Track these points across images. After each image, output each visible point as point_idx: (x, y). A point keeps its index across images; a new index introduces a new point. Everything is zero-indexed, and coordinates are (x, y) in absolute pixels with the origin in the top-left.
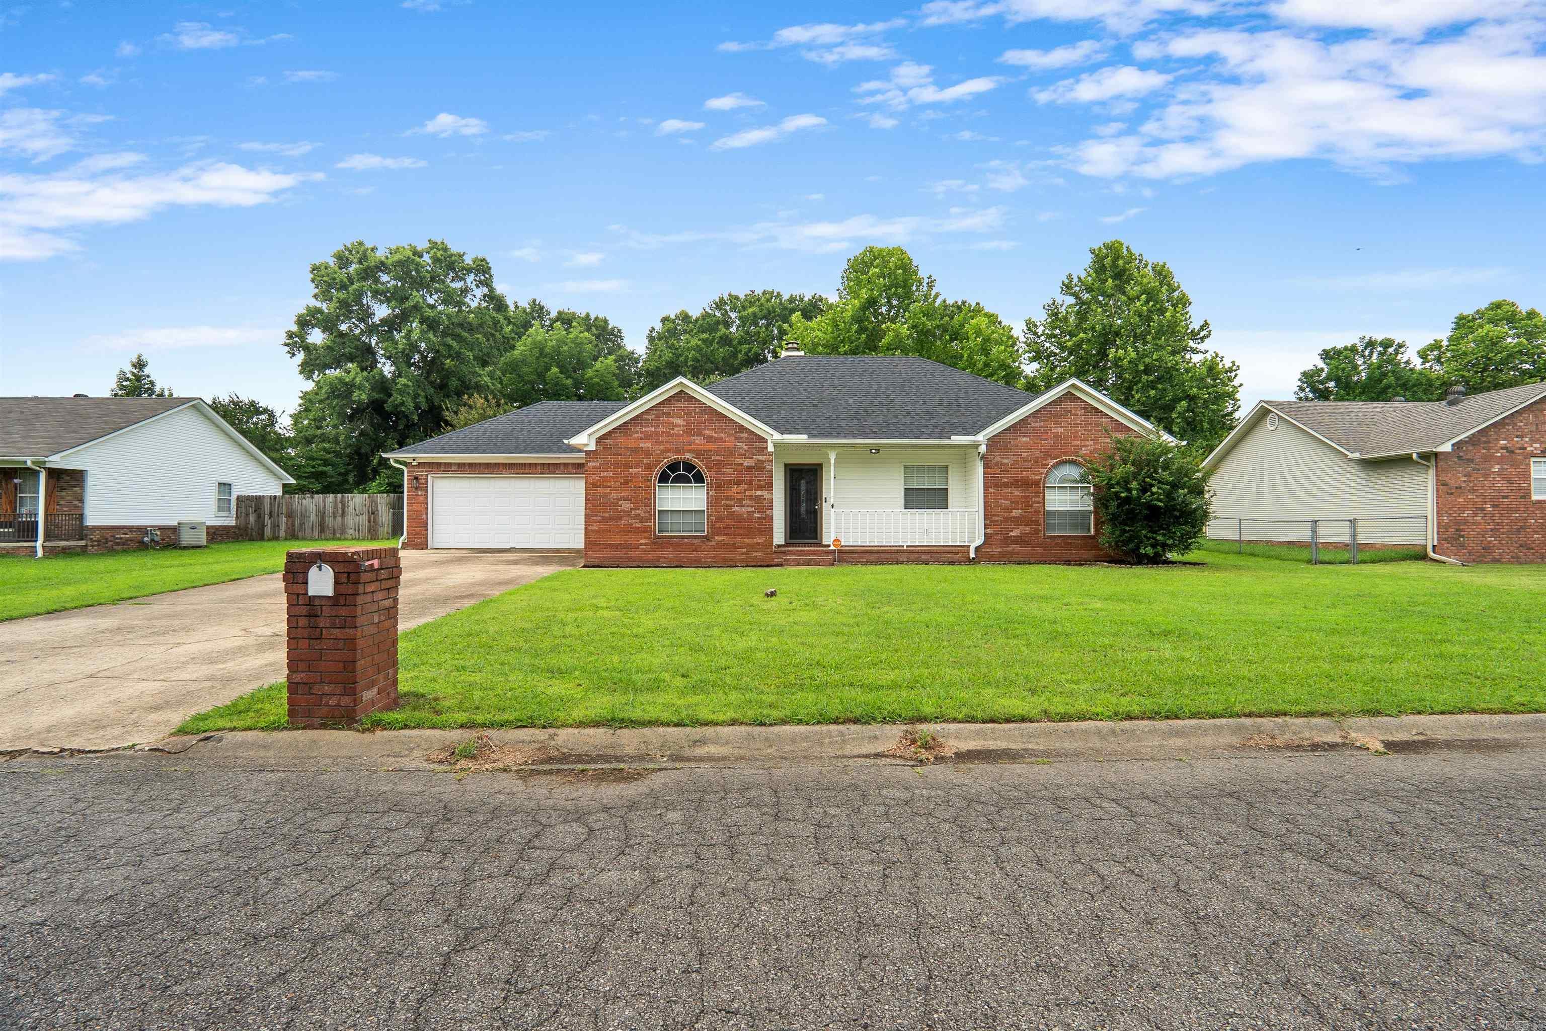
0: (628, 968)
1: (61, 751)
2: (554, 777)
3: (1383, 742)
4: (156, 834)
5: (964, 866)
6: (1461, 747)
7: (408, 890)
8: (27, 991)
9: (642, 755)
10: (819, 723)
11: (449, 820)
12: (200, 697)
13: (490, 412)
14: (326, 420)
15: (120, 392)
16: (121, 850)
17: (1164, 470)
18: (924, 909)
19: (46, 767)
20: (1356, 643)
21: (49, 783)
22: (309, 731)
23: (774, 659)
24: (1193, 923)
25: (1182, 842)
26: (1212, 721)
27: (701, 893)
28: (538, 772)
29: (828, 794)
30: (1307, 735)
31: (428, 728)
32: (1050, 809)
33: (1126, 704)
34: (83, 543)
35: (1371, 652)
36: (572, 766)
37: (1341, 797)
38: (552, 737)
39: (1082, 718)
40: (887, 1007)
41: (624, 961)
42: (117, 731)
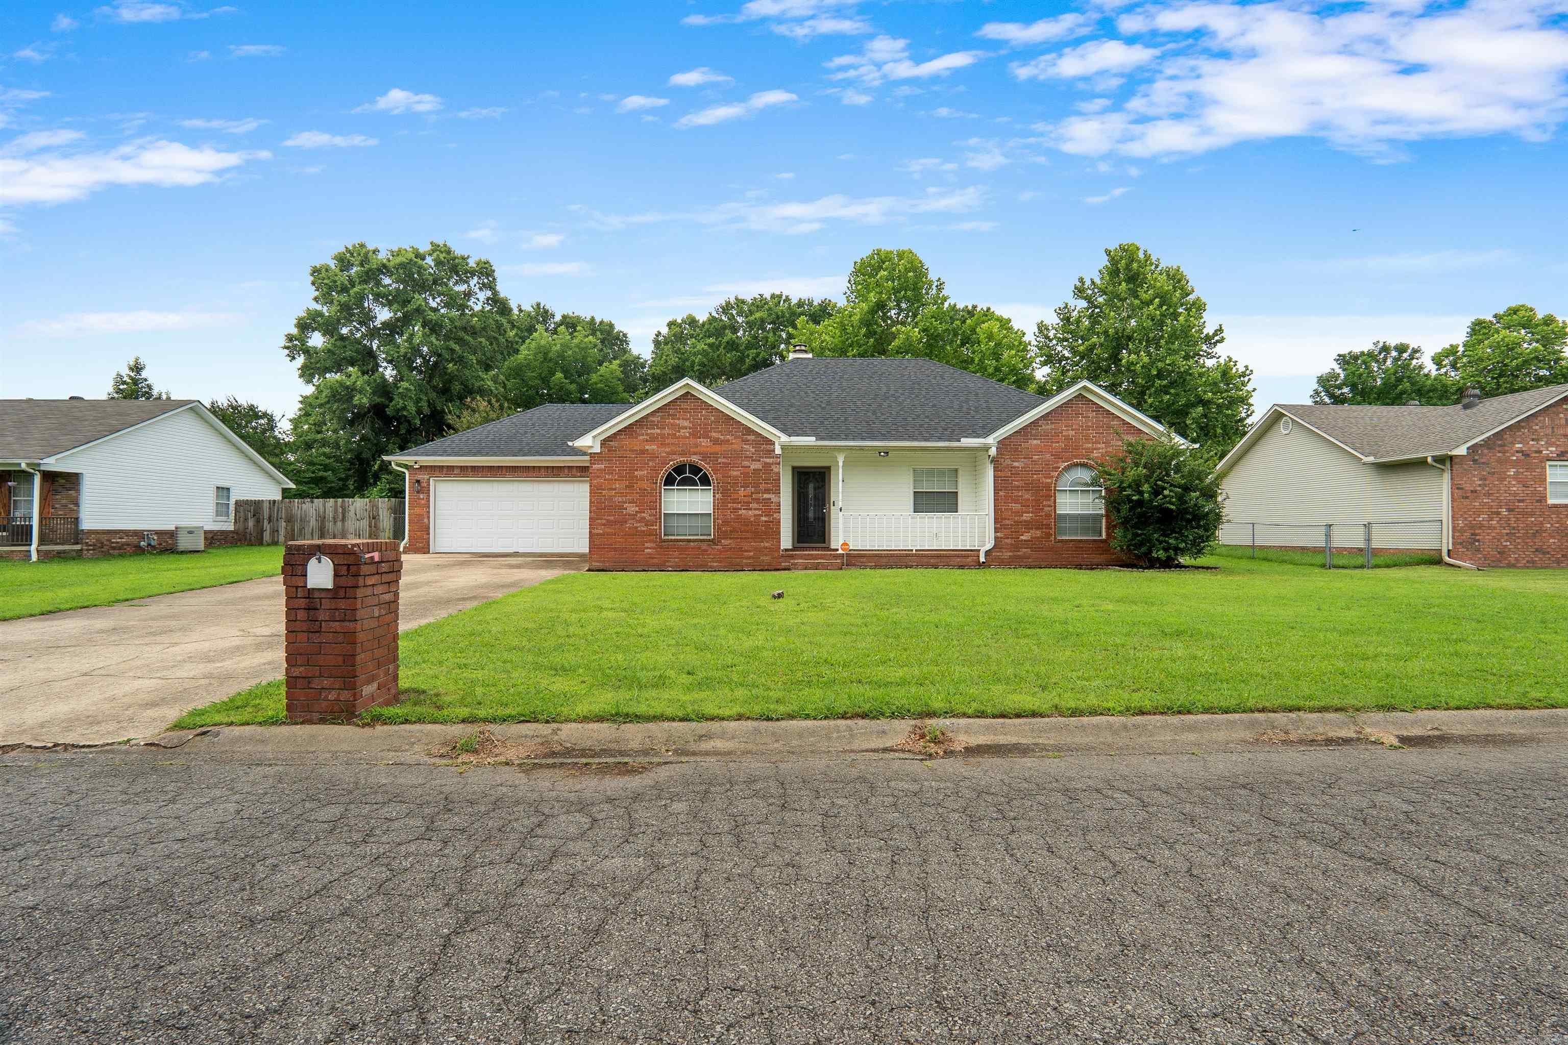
0: (631, 949)
1: (54, 746)
2: (557, 771)
3: (1398, 737)
4: (151, 824)
5: (974, 853)
6: (1477, 742)
7: (408, 876)
8: (18, 971)
9: (647, 750)
10: (826, 718)
11: (450, 810)
12: (197, 694)
13: (493, 415)
14: (326, 425)
15: (116, 396)
16: (116, 839)
17: (1175, 473)
18: (933, 893)
19: (39, 761)
20: (1370, 642)
21: (42, 776)
22: (307, 726)
23: (781, 657)
24: (1206, 906)
25: (1194, 830)
26: (1225, 716)
27: (706, 878)
28: (541, 766)
29: (835, 786)
30: (1321, 730)
31: (429, 723)
32: (1060, 799)
33: (1136, 699)
34: (78, 547)
35: (1385, 650)
36: (575, 760)
37: (1355, 788)
38: (555, 732)
39: (1093, 712)
40: (895, 984)
41: (628, 942)
42: (112, 726)
